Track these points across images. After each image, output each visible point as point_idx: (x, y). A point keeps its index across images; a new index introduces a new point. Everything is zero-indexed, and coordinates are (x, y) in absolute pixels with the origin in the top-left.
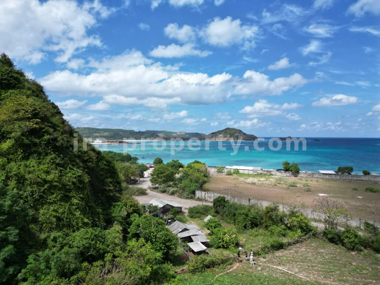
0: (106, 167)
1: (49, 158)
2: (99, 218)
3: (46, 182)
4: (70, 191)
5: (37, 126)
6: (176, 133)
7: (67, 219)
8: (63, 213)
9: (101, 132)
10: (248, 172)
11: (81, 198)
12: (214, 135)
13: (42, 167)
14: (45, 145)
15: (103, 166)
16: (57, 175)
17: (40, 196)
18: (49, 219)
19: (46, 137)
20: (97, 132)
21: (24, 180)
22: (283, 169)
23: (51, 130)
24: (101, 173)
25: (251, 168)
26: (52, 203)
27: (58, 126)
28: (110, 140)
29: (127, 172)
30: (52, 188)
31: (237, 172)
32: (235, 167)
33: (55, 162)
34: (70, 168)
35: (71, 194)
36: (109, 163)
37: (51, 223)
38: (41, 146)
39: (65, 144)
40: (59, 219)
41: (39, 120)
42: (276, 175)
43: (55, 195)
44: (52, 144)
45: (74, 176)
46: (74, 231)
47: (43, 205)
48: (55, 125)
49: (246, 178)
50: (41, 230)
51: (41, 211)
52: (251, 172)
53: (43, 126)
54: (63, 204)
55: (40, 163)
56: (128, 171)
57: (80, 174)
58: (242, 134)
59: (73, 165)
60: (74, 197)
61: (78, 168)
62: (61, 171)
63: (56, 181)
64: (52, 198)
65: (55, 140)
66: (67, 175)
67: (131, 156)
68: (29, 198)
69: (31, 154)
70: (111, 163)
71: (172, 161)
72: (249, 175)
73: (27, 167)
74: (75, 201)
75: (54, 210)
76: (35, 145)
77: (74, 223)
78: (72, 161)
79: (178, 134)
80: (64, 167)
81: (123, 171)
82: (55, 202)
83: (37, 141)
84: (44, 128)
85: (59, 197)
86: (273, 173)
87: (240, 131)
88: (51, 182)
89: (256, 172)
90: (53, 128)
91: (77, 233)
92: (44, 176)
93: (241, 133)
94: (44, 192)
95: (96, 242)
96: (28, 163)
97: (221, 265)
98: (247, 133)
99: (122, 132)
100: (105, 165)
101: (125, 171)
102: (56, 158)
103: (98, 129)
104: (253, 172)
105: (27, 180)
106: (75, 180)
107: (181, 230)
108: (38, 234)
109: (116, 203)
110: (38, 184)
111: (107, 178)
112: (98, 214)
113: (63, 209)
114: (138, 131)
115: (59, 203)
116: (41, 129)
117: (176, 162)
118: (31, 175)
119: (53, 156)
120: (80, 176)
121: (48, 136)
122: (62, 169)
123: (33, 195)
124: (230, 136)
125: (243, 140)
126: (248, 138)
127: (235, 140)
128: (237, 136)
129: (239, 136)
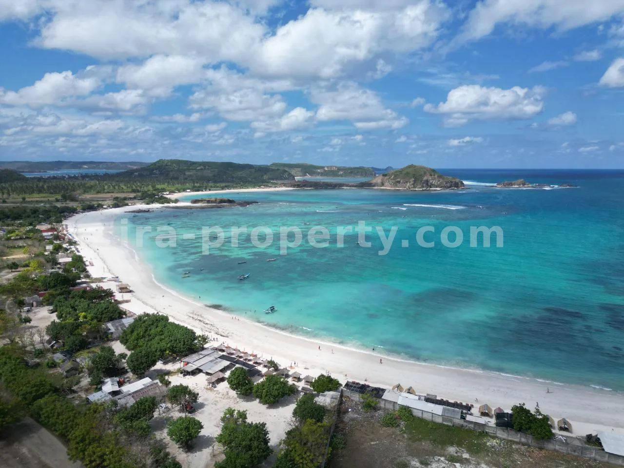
9: (198, 168)
10: (431, 418)
20: (191, 167)
42: (494, 435)
52: (439, 420)
58: (436, 176)
89: (451, 421)
93: (434, 175)
103: (193, 163)
104: (443, 420)
124: (415, 181)
125: (437, 187)
126: (446, 184)
127: (423, 187)
128: (427, 181)
129: (431, 181)
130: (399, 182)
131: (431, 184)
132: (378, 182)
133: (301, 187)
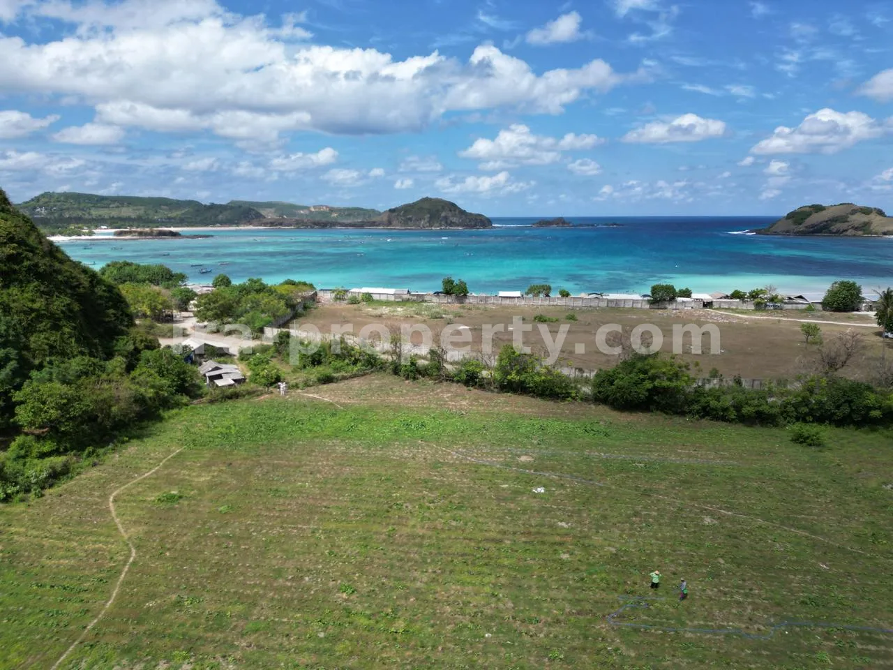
0: (106, 294)
1: (31, 286)
2: (97, 349)
3: (32, 310)
4: (59, 319)
5: (14, 252)
6: (308, 208)
7: (60, 346)
8: (55, 341)
9: (111, 206)
10: (386, 299)
11: (72, 326)
12: (396, 214)
13: (26, 295)
14: (26, 271)
15: (100, 293)
16: (43, 303)
17: (29, 324)
18: (40, 346)
19: (26, 263)
20: (99, 205)
21: (9, 309)
22: (441, 290)
23: (30, 255)
24: (99, 302)
25: (392, 291)
26: (41, 331)
27: (37, 248)
28: (134, 229)
29: (154, 302)
30: (40, 317)
31: (368, 298)
32: (365, 290)
33: (39, 290)
34: (57, 296)
35: (61, 323)
36: (110, 289)
37: (44, 350)
38: (21, 273)
39: (48, 269)
40: (52, 347)
41: (16, 245)
42: (431, 301)
43: (44, 324)
44: (34, 272)
45: (63, 304)
46: (69, 359)
47: (32, 333)
48: (33, 247)
49: (374, 307)
50: (34, 357)
51: (32, 339)
52: (392, 298)
53: (20, 251)
54: (54, 332)
55: (23, 291)
56: (156, 300)
57: (69, 302)
58: (457, 212)
59: (60, 293)
60: (64, 326)
61: (66, 296)
62: (47, 299)
63: (43, 310)
64: (41, 326)
65: (36, 265)
66: (55, 303)
67: (171, 272)
68: (18, 326)
69: (11, 282)
70: (115, 288)
71: (249, 280)
72: (388, 303)
73: (10, 295)
74: (67, 330)
75: (46, 338)
76: (15, 272)
77: (69, 351)
78: (58, 288)
79: (313, 210)
80: (49, 295)
81: (147, 300)
82: (45, 330)
83: (16, 267)
84: (22, 254)
85: (49, 326)
86: (427, 298)
87: (453, 205)
88: (37, 310)
89: (400, 297)
90: (32, 251)
91: (73, 360)
92: (30, 304)
93: (455, 211)
94: (31, 320)
95: (94, 369)
96: (10, 291)
97: (247, 397)
98: (469, 210)
99: (167, 205)
100: (104, 291)
101: (151, 300)
102: (39, 286)
103: (102, 199)
104: (395, 298)
105: (12, 308)
106: (64, 309)
107: (210, 369)
108: (32, 360)
109: (120, 337)
110: (25, 313)
111: (109, 308)
112: (95, 345)
113: (54, 337)
114: (208, 204)
115: (49, 331)
116: (19, 254)
117: (255, 283)
118: (16, 304)
119: (36, 283)
120: (68, 305)
121: (29, 262)
122: (48, 297)
123: (20, 323)
124: (430, 218)
125: (458, 226)
126: (469, 222)
127: (441, 226)
128: (446, 218)
129: (451, 219)
130: (410, 219)
131: (451, 222)
132: (384, 220)
133: (276, 225)
